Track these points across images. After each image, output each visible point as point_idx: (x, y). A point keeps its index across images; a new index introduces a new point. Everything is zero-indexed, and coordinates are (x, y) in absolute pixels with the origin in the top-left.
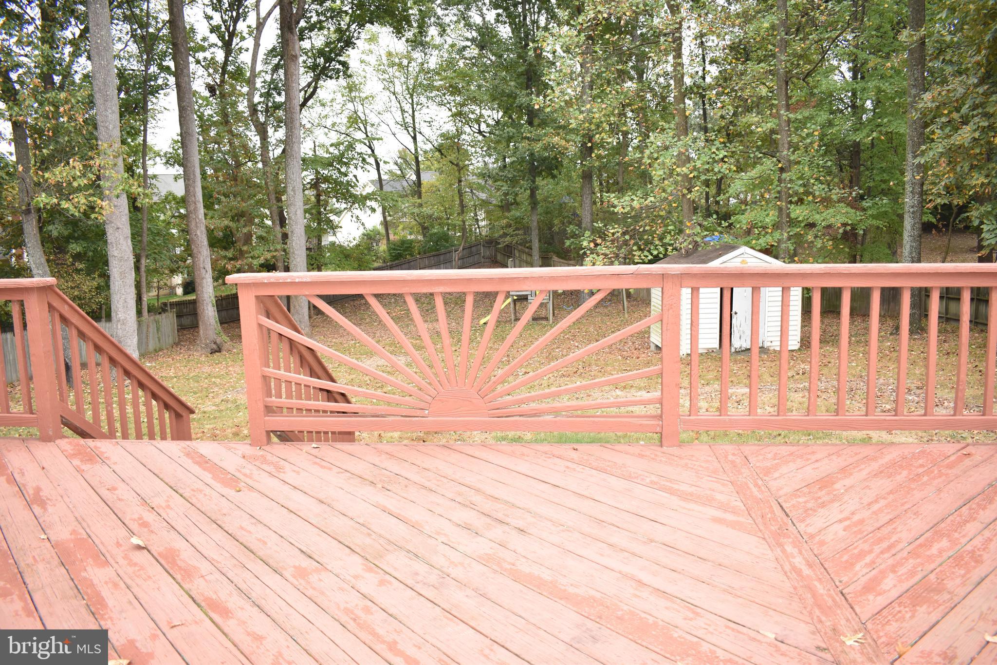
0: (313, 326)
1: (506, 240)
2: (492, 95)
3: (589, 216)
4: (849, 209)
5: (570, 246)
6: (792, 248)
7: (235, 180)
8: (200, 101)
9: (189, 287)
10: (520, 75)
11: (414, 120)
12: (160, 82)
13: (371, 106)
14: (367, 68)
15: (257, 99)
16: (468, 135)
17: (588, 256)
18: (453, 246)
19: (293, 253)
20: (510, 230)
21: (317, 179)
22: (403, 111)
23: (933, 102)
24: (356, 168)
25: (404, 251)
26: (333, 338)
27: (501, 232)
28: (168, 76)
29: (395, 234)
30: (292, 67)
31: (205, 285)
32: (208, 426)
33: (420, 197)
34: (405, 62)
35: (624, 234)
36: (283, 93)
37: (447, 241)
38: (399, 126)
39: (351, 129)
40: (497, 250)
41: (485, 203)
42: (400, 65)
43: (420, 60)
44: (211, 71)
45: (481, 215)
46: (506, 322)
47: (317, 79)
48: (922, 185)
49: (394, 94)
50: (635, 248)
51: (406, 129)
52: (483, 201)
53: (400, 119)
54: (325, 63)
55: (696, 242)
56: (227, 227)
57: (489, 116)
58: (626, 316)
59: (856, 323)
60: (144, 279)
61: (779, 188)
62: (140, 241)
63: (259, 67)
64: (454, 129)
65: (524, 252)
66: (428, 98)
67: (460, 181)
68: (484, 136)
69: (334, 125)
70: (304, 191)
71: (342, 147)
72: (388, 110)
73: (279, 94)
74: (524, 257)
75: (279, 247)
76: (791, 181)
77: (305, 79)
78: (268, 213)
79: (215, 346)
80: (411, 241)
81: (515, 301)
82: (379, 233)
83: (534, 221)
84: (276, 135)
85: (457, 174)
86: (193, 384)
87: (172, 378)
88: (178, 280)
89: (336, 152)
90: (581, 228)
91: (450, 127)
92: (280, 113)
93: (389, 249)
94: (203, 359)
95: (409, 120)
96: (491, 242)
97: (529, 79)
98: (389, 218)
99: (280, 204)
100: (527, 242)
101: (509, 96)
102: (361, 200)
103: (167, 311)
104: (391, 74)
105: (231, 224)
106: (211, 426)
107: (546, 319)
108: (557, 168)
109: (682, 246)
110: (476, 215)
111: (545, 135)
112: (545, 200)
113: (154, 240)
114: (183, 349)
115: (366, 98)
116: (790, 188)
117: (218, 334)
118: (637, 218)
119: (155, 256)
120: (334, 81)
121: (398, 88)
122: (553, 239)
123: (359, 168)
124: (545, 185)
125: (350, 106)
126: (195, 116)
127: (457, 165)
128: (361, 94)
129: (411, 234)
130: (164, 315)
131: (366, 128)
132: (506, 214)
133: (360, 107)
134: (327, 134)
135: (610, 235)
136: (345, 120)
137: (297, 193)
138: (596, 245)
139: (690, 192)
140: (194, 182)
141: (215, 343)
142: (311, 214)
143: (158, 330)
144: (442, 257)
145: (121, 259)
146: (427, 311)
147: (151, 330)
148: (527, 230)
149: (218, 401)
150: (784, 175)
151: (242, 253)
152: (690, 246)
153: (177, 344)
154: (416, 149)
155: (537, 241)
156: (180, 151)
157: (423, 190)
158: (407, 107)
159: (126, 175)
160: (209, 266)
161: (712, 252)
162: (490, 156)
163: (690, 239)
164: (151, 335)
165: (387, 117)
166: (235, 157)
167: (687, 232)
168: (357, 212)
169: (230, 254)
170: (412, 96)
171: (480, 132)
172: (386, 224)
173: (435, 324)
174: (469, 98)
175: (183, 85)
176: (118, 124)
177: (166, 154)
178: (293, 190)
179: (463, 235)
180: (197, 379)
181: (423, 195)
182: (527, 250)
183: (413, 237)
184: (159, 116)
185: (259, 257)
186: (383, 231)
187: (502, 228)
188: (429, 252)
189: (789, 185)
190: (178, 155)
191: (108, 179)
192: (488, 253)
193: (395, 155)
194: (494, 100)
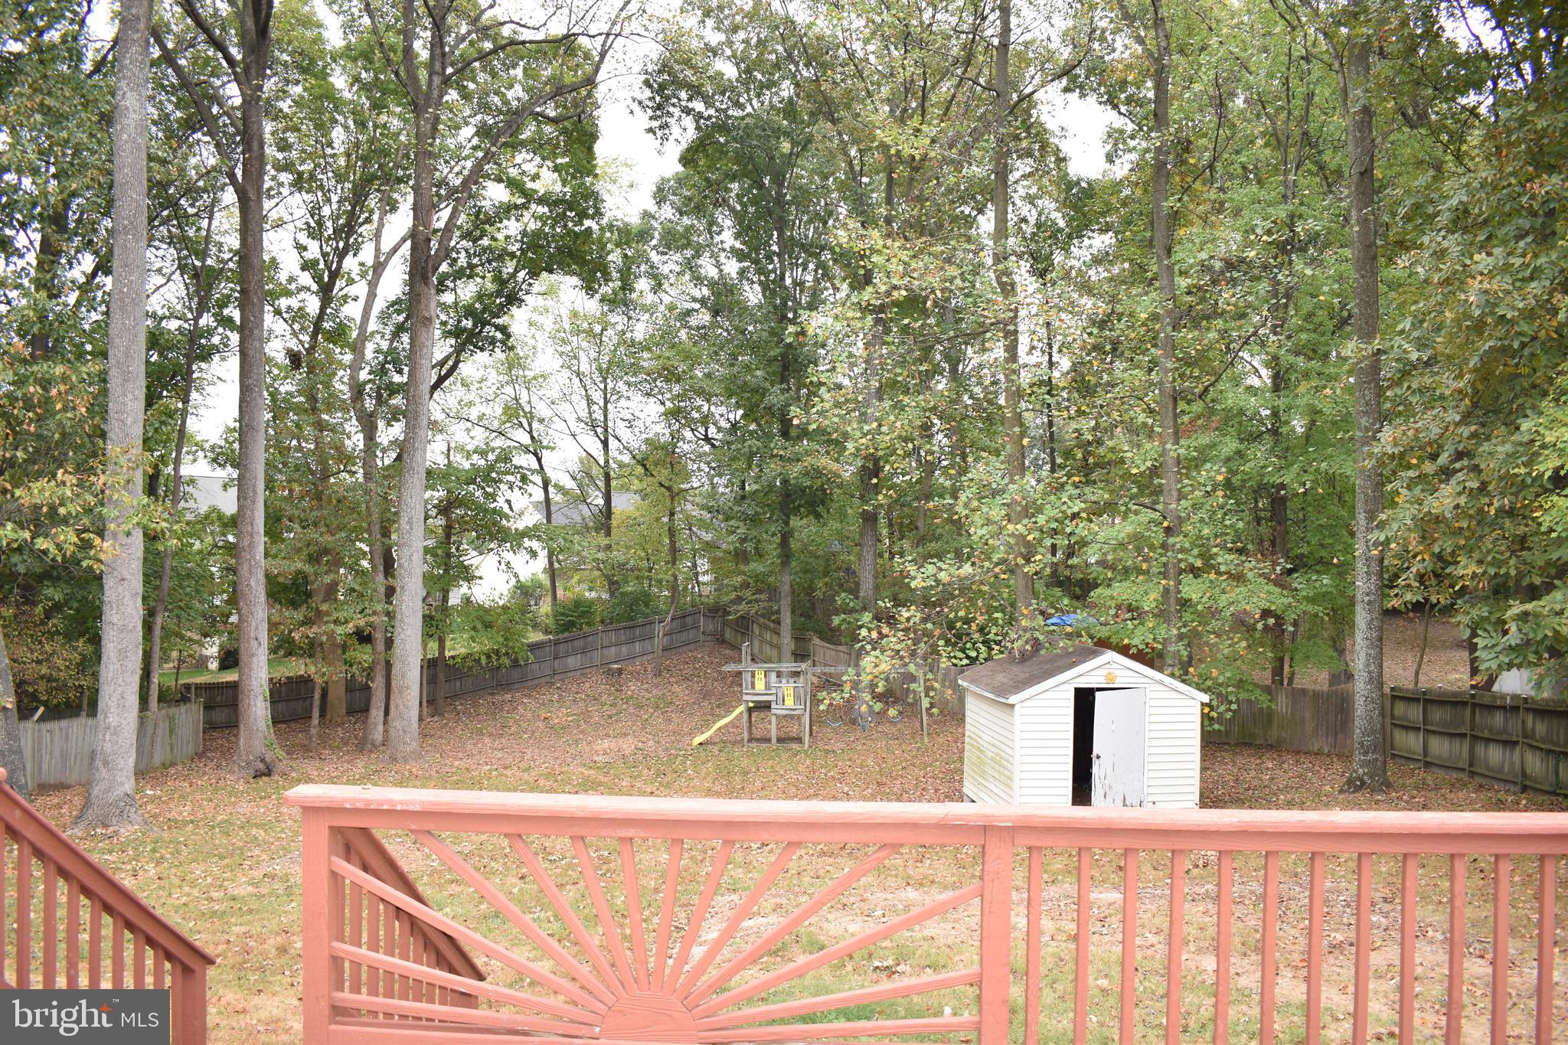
0: (424, 735)
1: (740, 607)
2: (727, 389)
3: (871, 580)
4: (1271, 588)
5: (840, 625)
6: (1185, 653)
7: (319, 499)
8: (276, 371)
9: (230, 659)
10: (771, 361)
11: (606, 416)
12: (216, 340)
13: (540, 393)
14: (538, 334)
15: (364, 375)
16: (689, 443)
17: (867, 653)
18: (656, 613)
19: (402, 621)
20: (747, 594)
21: (448, 501)
22: (590, 402)
23: (1396, 445)
24: (511, 488)
25: (579, 617)
26: (456, 758)
27: (733, 595)
28: (228, 333)
29: (565, 589)
30: (423, 334)
31: (254, 666)
32: (236, 929)
33: (608, 534)
34: (598, 328)
35: (924, 620)
36: (406, 369)
37: (647, 605)
38: (582, 425)
39: (508, 425)
40: (725, 623)
41: (709, 546)
42: (590, 332)
43: (620, 327)
44: (296, 326)
45: (703, 564)
46: (734, 743)
47: (459, 350)
48: (1382, 560)
49: (578, 375)
50: (941, 643)
51: (594, 427)
52: (707, 543)
53: (584, 414)
54: (475, 325)
55: (1036, 639)
56: (299, 572)
57: (722, 415)
58: (926, 740)
59: (1285, 766)
60: (157, 649)
61: (1164, 559)
62: (156, 588)
63: (373, 325)
64: (667, 431)
65: (767, 628)
66: (629, 384)
67: (672, 514)
68: (713, 446)
69: (480, 418)
70: (426, 519)
71: (491, 457)
72: (565, 397)
73: (400, 372)
74: (768, 636)
75: (379, 607)
76: (1182, 550)
77: (442, 348)
78: (367, 549)
79: (261, 766)
80: (592, 603)
81: (750, 710)
82: (540, 586)
83: (785, 582)
84: (389, 433)
85: (668, 503)
86: (220, 840)
87: (185, 823)
88: (212, 649)
89: (482, 462)
90: (857, 598)
91: (661, 430)
92: (398, 401)
93: (556, 614)
94: (241, 786)
95: (598, 415)
96: (717, 611)
97: (785, 368)
98: (556, 565)
99: (386, 541)
100: (772, 613)
101: (755, 391)
102: (515, 539)
103: (189, 700)
104: (575, 344)
105: (308, 569)
106: (243, 929)
107: (799, 740)
108: (823, 502)
109: (1016, 645)
110: (695, 565)
111: (808, 453)
112: (804, 549)
113: (181, 586)
114: (211, 765)
115: (535, 378)
116: (1181, 560)
117: (269, 746)
118: (946, 596)
119: (181, 610)
120: (486, 353)
121: (584, 367)
122: (814, 608)
123: (516, 490)
124: (803, 527)
125: (509, 390)
126: (265, 393)
127: (669, 489)
128: (527, 373)
129: (591, 589)
130: (183, 708)
131: (530, 425)
132: (742, 567)
133: (524, 392)
134: (468, 430)
135: (903, 620)
136: (499, 411)
137: (415, 527)
138: (882, 636)
139: (1028, 561)
140: (254, 502)
141: (263, 760)
142: (435, 555)
143: (171, 731)
144: (638, 631)
145: (123, 629)
146: (610, 717)
147: (160, 731)
148: (773, 593)
149: (257, 874)
150: (1171, 540)
151: (319, 614)
152: (1028, 647)
153: (200, 755)
154: (607, 462)
155: (788, 614)
156: (236, 446)
157: (614, 523)
158: (597, 396)
159: (146, 500)
160: (264, 636)
161: (1061, 656)
162: (720, 475)
163: (1028, 635)
164: (159, 740)
165: (565, 408)
166: (323, 462)
167: (1023, 623)
168: (508, 556)
169: (299, 615)
170: (604, 380)
171: (707, 439)
172: (552, 572)
173: (620, 741)
174: (692, 389)
175: (251, 353)
176: (142, 417)
177: (213, 448)
178: (410, 522)
179: (673, 597)
180: (226, 828)
181: (614, 531)
182: (772, 625)
183: (594, 594)
184: (209, 389)
185: (346, 622)
186: (547, 583)
187: (735, 589)
188: (619, 621)
189: (1180, 556)
190: (233, 451)
191: (117, 504)
192: (711, 627)
193: (575, 467)
194: (730, 397)
